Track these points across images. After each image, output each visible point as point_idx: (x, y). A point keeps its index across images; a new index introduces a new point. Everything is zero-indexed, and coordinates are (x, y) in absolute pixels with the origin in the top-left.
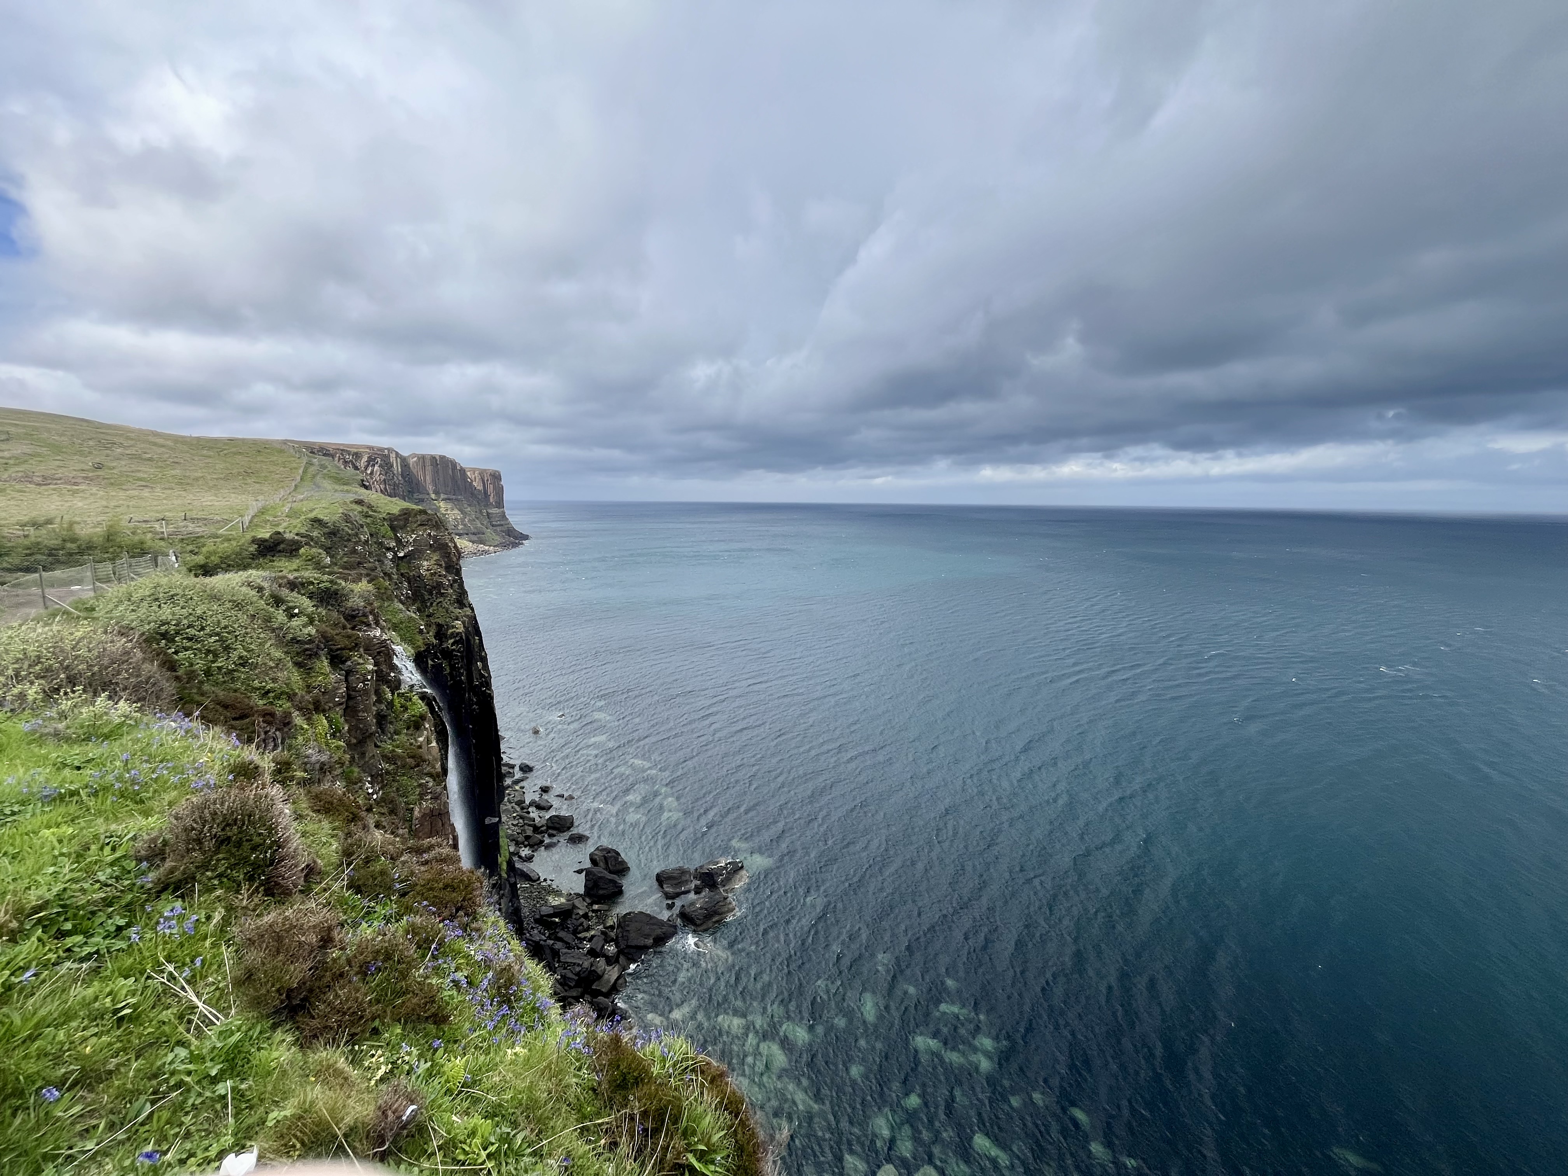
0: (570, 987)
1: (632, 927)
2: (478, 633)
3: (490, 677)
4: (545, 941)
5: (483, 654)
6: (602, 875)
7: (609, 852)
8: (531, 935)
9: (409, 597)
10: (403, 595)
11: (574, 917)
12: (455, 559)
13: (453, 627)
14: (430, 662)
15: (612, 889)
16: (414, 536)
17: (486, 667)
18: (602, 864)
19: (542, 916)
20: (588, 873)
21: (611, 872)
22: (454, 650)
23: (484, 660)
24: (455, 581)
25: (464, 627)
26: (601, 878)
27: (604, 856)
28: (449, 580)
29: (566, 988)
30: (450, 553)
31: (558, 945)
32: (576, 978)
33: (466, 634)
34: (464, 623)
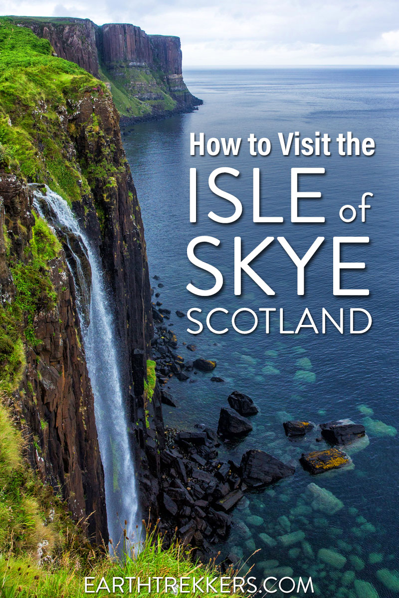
0: (198, 499)
1: (255, 462)
2: (132, 188)
3: (142, 229)
4: (181, 458)
5: (137, 209)
6: (234, 415)
7: (243, 398)
8: (171, 452)
9: (74, 155)
10: (68, 152)
11: (207, 444)
12: (113, 122)
13: (109, 182)
14: (87, 211)
15: (241, 428)
16: (80, 101)
17: (139, 220)
18: (236, 406)
19: (181, 439)
20: (223, 412)
21: (242, 414)
22: (108, 202)
23: (137, 214)
24: (112, 141)
25: (118, 182)
26: (233, 418)
27: (238, 400)
28: (107, 142)
29: (195, 498)
30: (109, 117)
31: (192, 464)
32: (203, 492)
33: (119, 189)
34: (117, 179)
